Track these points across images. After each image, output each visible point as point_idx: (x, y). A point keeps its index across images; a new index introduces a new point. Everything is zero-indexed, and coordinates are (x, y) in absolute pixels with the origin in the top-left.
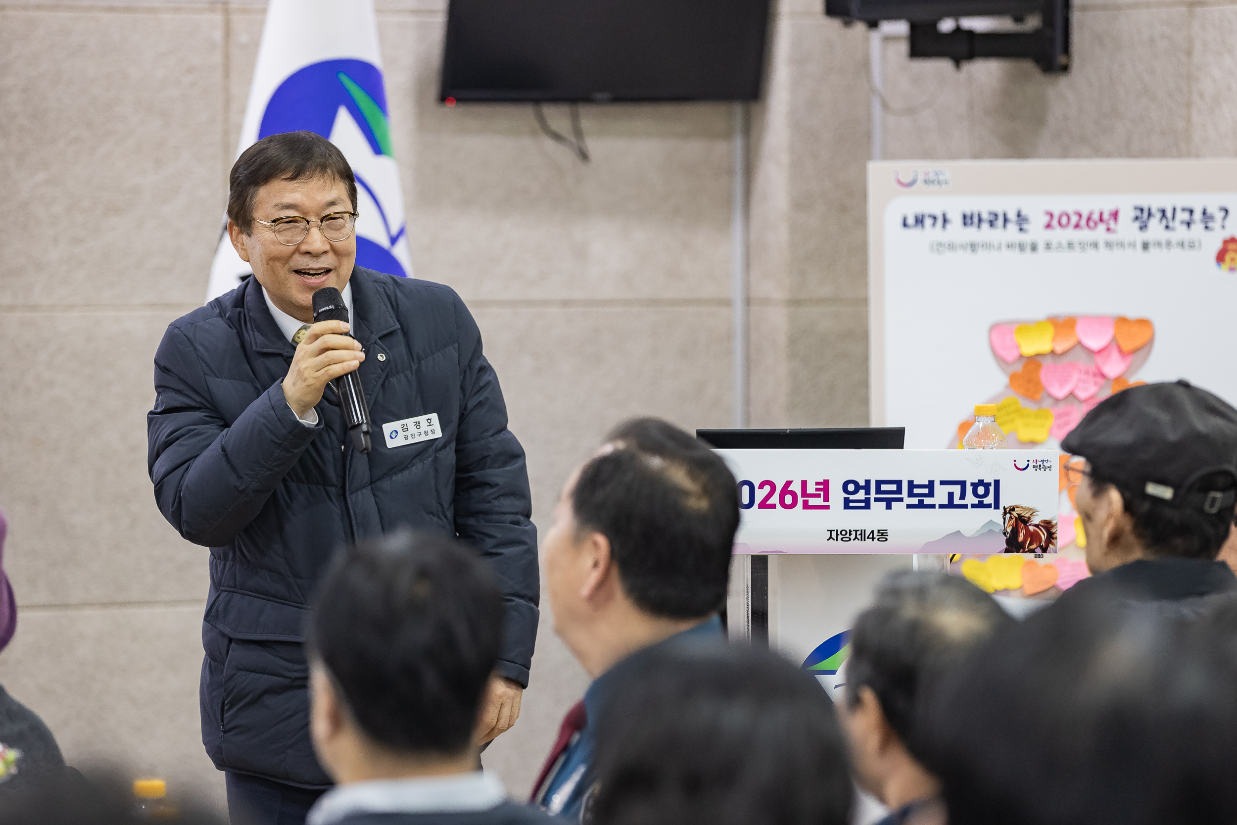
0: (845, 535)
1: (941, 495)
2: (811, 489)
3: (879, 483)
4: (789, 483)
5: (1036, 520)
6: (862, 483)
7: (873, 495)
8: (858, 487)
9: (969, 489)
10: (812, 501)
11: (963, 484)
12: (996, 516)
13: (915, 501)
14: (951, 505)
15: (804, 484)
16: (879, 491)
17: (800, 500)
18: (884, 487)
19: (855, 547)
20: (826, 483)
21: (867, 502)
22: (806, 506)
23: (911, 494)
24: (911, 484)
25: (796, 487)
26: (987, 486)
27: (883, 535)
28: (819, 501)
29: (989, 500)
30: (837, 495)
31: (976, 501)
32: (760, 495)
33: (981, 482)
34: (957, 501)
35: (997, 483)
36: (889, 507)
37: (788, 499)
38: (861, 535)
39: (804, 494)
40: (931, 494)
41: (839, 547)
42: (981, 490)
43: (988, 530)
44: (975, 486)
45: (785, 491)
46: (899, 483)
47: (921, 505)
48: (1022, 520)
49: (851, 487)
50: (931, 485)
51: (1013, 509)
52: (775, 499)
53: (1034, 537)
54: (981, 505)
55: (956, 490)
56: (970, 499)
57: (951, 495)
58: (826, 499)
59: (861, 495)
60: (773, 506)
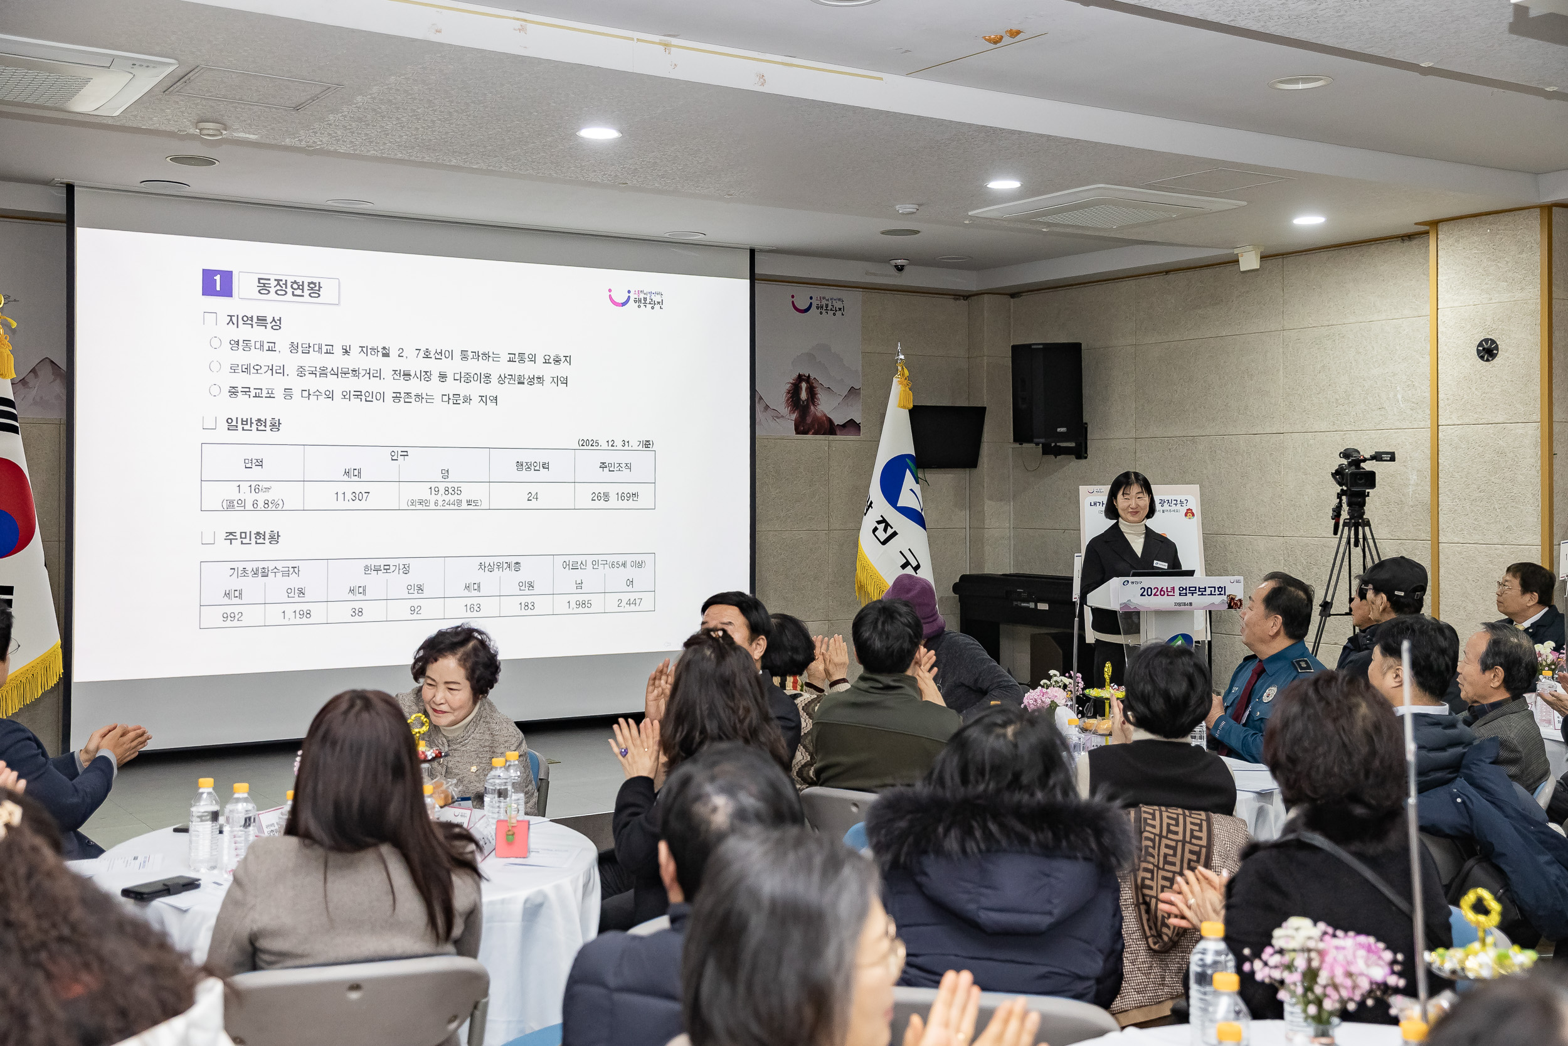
0: (1179, 604)
1: (1208, 591)
2: (1169, 590)
3: (1190, 588)
4: (1162, 588)
5: (1237, 599)
6: (1185, 588)
7: (1188, 591)
8: (1183, 589)
9: (1217, 589)
10: (1169, 594)
11: (1215, 587)
12: (1225, 598)
13: (1200, 593)
14: (1211, 594)
15: (1167, 588)
16: (1189, 590)
17: (1166, 593)
18: (1191, 589)
19: (1182, 608)
20: (1174, 588)
21: (1186, 593)
22: (1168, 595)
23: (1199, 591)
24: (1199, 588)
25: (1165, 589)
26: (1222, 588)
27: (1191, 604)
28: (1172, 594)
29: (1223, 593)
30: (1177, 591)
31: (1219, 593)
32: (1154, 592)
33: (1220, 587)
34: (1213, 593)
35: (1225, 587)
36: (1192, 595)
37: (1162, 593)
38: (1185, 604)
39: (1167, 591)
40: (1205, 591)
41: (1178, 608)
42: (1220, 590)
43: (1222, 602)
44: (1218, 588)
45: (1161, 591)
46: (1196, 587)
47: (1202, 594)
48: (1232, 599)
49: (1181, 589)
50: (1205, 588)
51: (1230, 595)
52: (1158, 593)
53: (1236, 604)
54: (1220, 594)
55: (1213, 589)
56: (1217, 592)
57: (1211, 591)
58: (1174, 593)
59: (1184, 591)
60: (1158, 595)
